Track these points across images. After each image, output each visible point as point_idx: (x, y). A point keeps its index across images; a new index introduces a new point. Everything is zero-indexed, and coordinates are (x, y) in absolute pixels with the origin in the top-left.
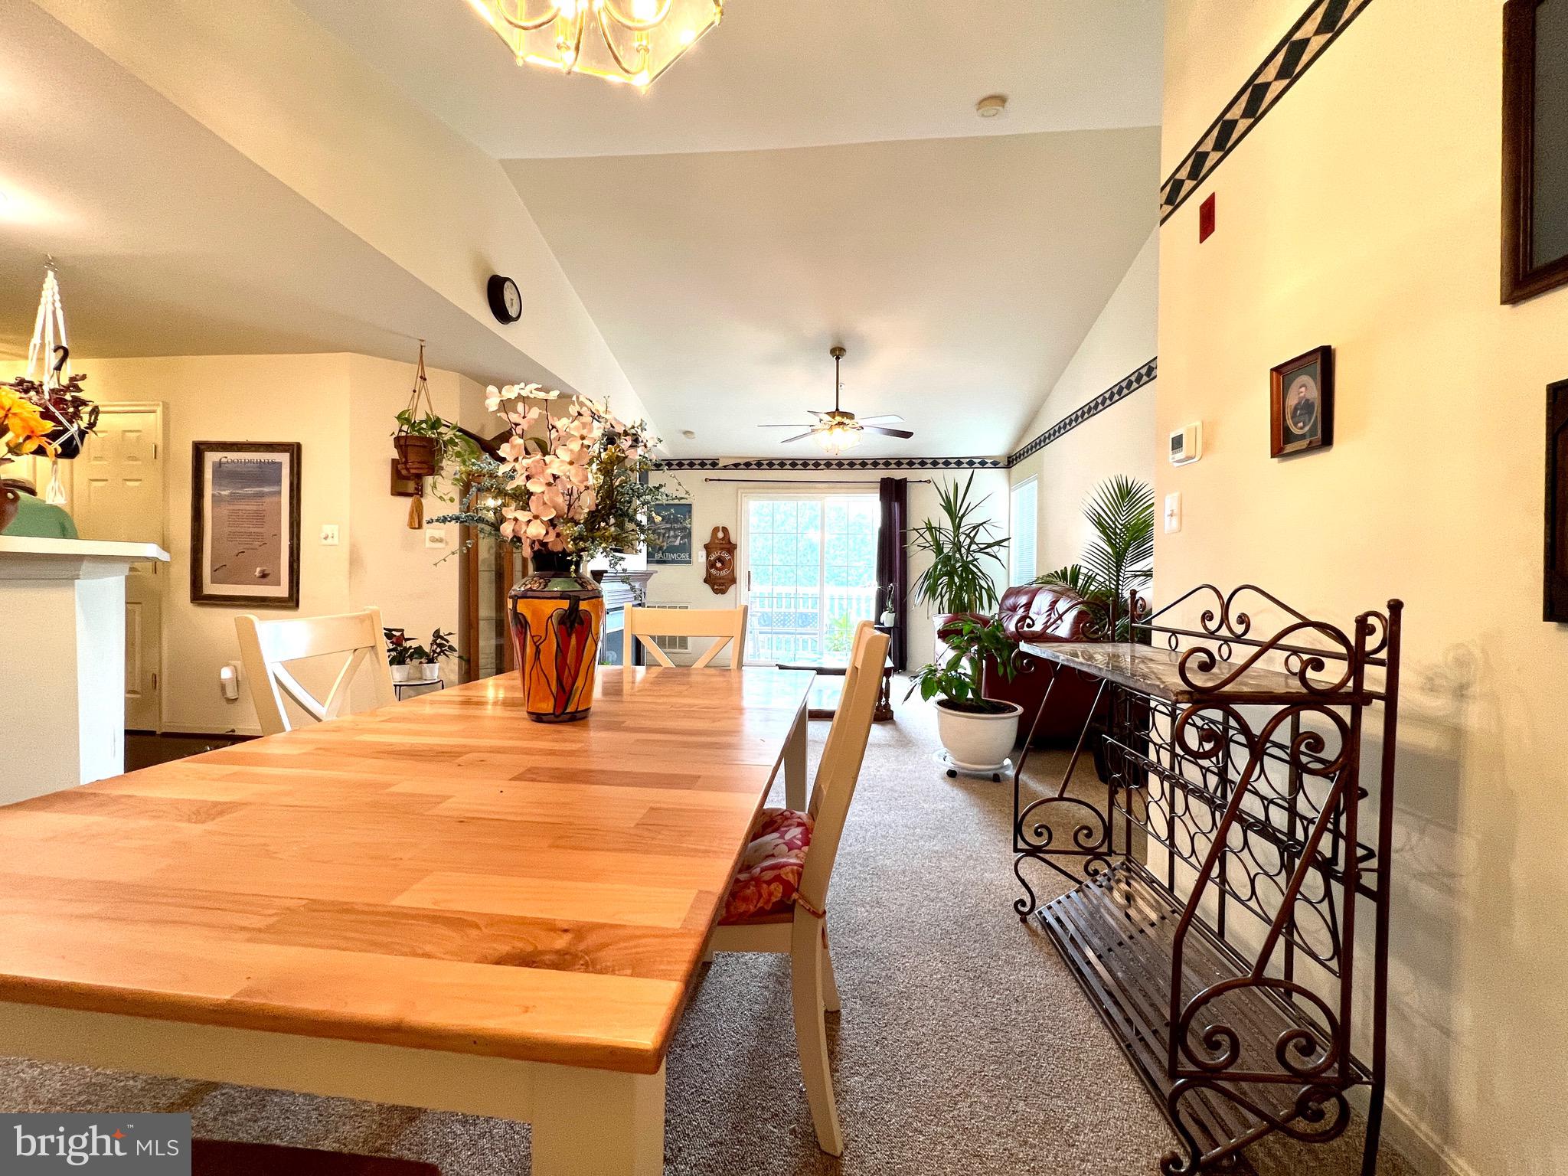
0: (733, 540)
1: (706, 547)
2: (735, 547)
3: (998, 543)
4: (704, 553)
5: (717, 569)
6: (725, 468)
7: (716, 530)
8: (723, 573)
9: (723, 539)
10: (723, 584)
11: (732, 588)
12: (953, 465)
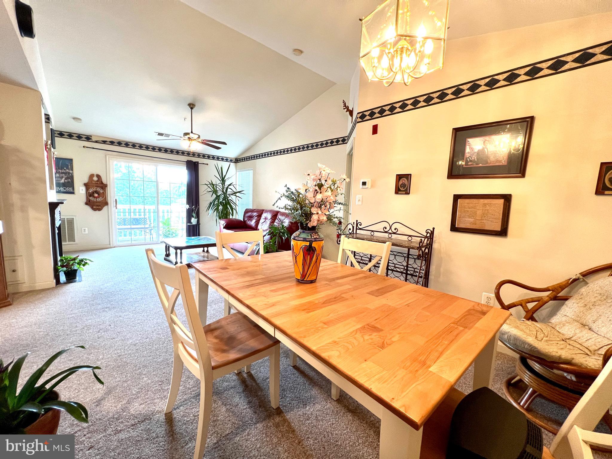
0: (104, 181)
1: (86, 185)
2: (106, 186)
3: (239, 192)
4: (84, 188)
5: (95, 197)
6: (96, 142)
7: (92, 176)
8: (99, 200)
9: (97, 181)
10: (99, 206)
11: (105, 208)
12: (216, 159)
